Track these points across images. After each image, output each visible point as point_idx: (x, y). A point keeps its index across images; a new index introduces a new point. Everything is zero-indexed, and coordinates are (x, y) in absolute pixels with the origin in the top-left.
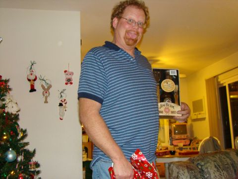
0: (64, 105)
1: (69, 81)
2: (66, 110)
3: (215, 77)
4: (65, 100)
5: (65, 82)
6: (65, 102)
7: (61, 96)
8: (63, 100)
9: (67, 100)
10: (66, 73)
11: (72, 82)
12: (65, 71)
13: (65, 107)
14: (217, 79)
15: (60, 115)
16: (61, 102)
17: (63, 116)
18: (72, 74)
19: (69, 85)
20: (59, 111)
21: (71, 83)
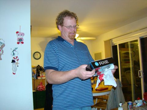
0: (16, 61)
1: (20, 41)
2: (18, 66)
3: (110, 40)
4: (17, 57)
5: (17, 41)
6: (17, 59)
7: (14, 54)
8: (15, 58)
9: (19, 57)
10: (18, 34)
11: (23, 41)
12: (17, 32)
13: (17, 63)
14: (112, 41)
15: (13, 70)
16: (14, 59)
17: (15, 71)
18: (23, 34)
19: (20, 44)
20: (12, 67)
21: (23, 43)
